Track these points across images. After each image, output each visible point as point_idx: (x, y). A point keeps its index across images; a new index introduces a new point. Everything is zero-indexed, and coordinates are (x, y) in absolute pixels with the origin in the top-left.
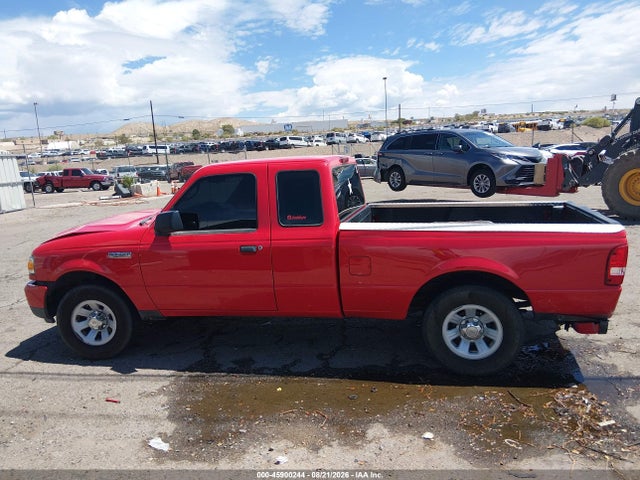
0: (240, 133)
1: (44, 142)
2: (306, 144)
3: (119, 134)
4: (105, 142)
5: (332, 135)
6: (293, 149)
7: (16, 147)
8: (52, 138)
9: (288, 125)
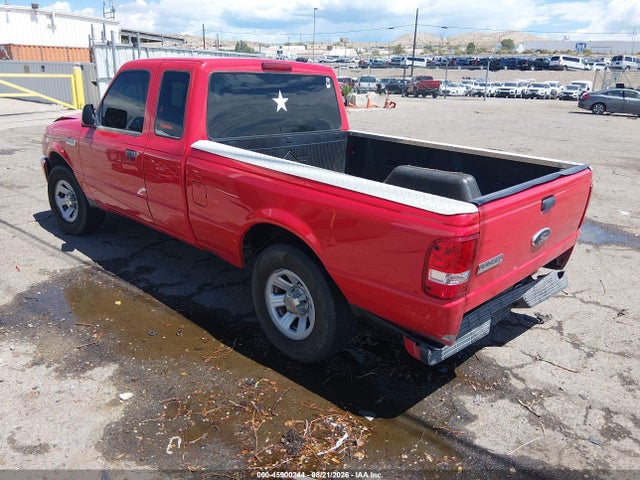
0: (521, 49)
1: (329, 48)
2: (583, 67)
3: (395, 44)
4: (381, 52)
5: (620, 58)
6: (564, 71)
7: (306, 52)
8: (337, 44)
9: (581, 44)
